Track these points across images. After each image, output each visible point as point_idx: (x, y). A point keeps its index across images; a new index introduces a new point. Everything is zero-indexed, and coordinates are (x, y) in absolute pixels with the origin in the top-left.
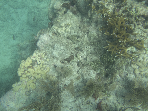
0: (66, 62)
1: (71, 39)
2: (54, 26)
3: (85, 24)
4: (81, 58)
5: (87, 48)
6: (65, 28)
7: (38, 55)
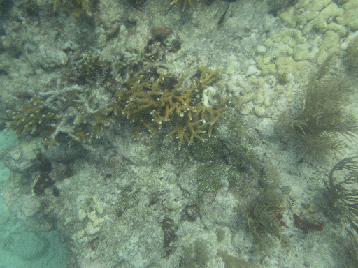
0: (171, 244)
1: (125, 209)
3: (106, 158)
4: (179, 202)
5: (161, 179)
6: (94, 212)
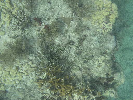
0: (83, 38)
1: (90, 57)
2: (110, 59)
3: (86, 75)
4: (73, 47)
6: (99, 62)
7: (108, 29)
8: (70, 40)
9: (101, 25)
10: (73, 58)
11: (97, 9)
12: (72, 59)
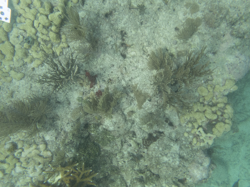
0: (155, 135)
4: (131, 143)
7: (203, 141)
8: (132, 130)
9: (196, 130)
10: (123, 162)
11: (199, 101)
12: (120, 163)
